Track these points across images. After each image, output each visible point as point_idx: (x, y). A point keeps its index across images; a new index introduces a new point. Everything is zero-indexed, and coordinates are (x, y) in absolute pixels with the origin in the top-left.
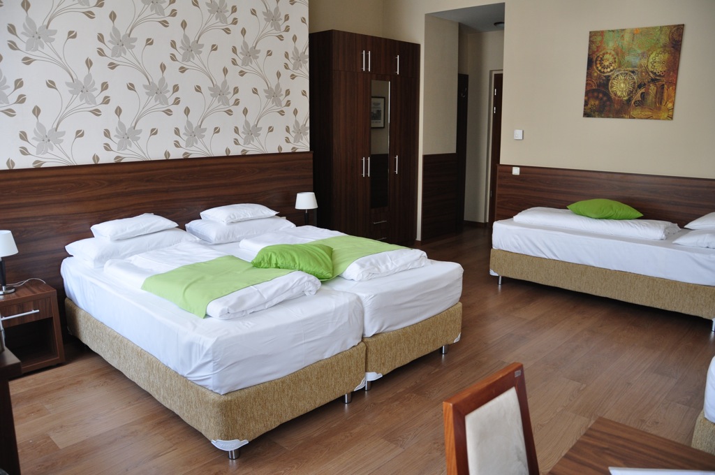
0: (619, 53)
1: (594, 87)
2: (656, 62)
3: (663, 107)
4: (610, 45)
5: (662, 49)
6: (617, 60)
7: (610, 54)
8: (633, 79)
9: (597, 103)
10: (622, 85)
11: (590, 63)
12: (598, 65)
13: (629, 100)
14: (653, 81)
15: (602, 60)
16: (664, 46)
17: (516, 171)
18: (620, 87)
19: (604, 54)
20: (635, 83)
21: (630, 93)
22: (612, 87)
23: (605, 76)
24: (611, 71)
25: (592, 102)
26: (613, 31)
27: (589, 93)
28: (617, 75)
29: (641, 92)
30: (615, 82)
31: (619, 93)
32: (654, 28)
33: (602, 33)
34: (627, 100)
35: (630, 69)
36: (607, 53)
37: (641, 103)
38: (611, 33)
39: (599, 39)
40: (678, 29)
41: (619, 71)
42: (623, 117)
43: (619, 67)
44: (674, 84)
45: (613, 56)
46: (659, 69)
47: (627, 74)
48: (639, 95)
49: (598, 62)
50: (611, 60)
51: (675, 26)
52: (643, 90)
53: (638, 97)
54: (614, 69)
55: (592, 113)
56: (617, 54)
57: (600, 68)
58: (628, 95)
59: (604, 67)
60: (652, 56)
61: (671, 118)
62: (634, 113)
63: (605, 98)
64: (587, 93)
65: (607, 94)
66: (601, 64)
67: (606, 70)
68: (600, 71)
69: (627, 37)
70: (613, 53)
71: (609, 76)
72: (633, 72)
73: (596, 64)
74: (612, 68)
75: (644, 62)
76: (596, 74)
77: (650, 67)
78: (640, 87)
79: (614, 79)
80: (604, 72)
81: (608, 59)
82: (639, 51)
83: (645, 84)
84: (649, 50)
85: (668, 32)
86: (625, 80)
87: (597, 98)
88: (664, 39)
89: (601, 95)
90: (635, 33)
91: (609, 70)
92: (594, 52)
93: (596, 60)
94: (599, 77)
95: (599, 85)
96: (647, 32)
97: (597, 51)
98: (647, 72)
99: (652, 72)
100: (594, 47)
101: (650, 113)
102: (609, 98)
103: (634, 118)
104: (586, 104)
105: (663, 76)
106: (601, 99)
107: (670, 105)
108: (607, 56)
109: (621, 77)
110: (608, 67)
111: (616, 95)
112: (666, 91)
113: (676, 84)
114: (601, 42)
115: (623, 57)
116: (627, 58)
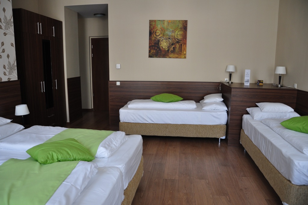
0: (163, 30)
1: (153, 45)
2: (178, 34)
3: (182, 53)
4: (159, 27)
5: (180, 29)
6: (162, 33)
7: (159, 30)
8: (169, 41)
9: (155, 51)
10: (165, 44)
11: (151, 34)
12: (154, 35)
13: (168, 50)
14: (178, 42)
15: (156, 33)
16: (181, 28)
17: (118, 84)
18: (164, 45)
19: (156, 30)
20: (170, 43)
21: (169, 47)
22: (161, 44)
23: (157, 40)
24: (160, 37)
25: (152, 51)
26: (160, 21)
27: (151, 47)
28: (163, 40)
29: (173, 47)
30: (162, 42)
31: (164, 47)
32: (177, 21)
33: (155, 21)
34: (167, 50)
35: (168, 37)
36: (158, 30)
37: (173, 51)
38: (159, 21)
39: (154, 23)
40: (185, 22)
41: (163, 38)
42: (166, 58)
43: (163, 36)
44: (185, 44)
45: (160, 31)
46: (180, 37)
47: (167, 39)
48: (172, 48)
49: (154, 34)
50: (159, 33)
51: (184, 21)
52: (174, 46)
53: (172, 49)
54: (161, 37)
55: (153, 56)
56: (162, 30)
57: (155, 36)
58: (168, 48)
59: (157, 36)
60: (177, 32)
61: (185, 57)
62: (171, 56)
63: (158, 49)
64: (150, 47)
65: (159, 47)
66: (155, 34)
67: (157, 37)
68: (155, 37)
69: (166, 24)
70: (160, 30)
71: (159, 40)
72: (169, 38)
73: (153, 34)
74: (160, 36)
75: (173, 34)
76: (153, 39)
77: (176, 37)
78: (172, 45)
79: (161, 41)
80: (157, 38)
81: (158, 33)
82: (171, 30)
83: (174, 44)
84: (175, 30)
85: (182, 23)
86: (166, 41)
87: (154, 49)
88: (181, 26)
89: (156, 48)
90: (169, 22)
91: (159, 37)
92: (152, 29)
93: (153, 33)
94: (155, 40)
95: (155, 44)
96: (174, 22)
97: (153, 29)
98: (175, 39)
99: (177, 39)
100: (152, 27)
101: (177, 56)
102: (160, 49)
103: (171, 58)
104: (150, 52)
105: (181, 41)
106: (156, 50)
107: (185, 52)
108: (158, 31)
109: (164, 40)
110: (158, 36)
111: (162, 48)
112: (183, 47)
113: (186, 44)
114: (155, 25)
115: (165, 32)
116: (166, 32)
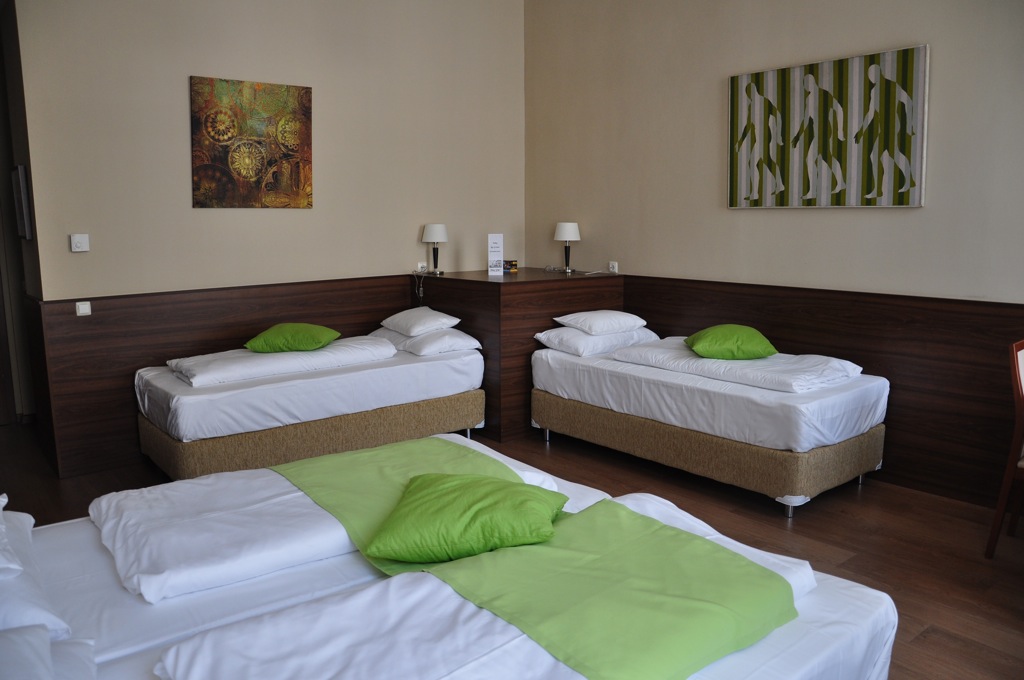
0: (238, 114)
1: (206, 162)
2: (285, 131)
3: (301, 192)
4: (225, 101)
5: (291, 116)
6: (235, 123)
7: (226, 114)
8: (261, 152)
9: (214, 185)
10: (247, 161)
11: (197, 123)
12: (210, 129)
13: (258, 182)
14: (286, 156)
15: (214, 121)
16: (294, 112)
17: (84, 309)
18: (244, 163)
19: (217, 113)
20: (263, 158)
21: (259, 172)
22: (233, 163)
23: (222, 146)
24: (230, 139)
25: (206, 185)
26: (227, 81)
27: (199, 171)
28: (239, 146)
29: (272, 171)
30: (236, 155)
31: (244, 172)
32: (281, 86)
33: (211, 82)
34: (255, 182)
35: (255, 138)
36: (221, 112)
37: (274, 186)
38: (224, 84)
39: (207, 89)
40: (306, 92)
41: (241, 140)
42: (252, 206)
43: (241, 134)
44: (308, 161)
45: (229, 117)
46: (292, 141)
47: (251, 145)
48: (270, 175)
49: (209, 124)
50: (227, 123)
51: (304, 88)
52: (274, 169)
53: (268, 177)
54: (233, 137)
55: (208, 201)
56: (236, 116)
57: (212, 134)
58: (256, 175)
59: (218, 133)
60: (282, 122)
61: (310, 205)
62: (267, 200)
63: (224, 179)
64: (195, 171)
65: (227, 173)
66: (214, 128)
67: (221, 138)
68: (213, 137)
69: (247, 93)
70: (229, 113)
71: (227, 146)
72: (259, 143)
73: (207, 127)
74: (230, 135)
75: (271, 130)
76: (207, 142)
77: (280, 138)
78: (270, 163)
79: (234, 151)
80: (219, 140)
81: (224, 122)
82: (265, 115)
83: (276, 161)
84: (276, 115)
85: (296, 95)
86: (250, 153)
87: (213, 178)
88: (293, 103)
89: (218, 175)
90: (257, 89)
91: (226, 137)
92: (201, 109)
93: (206, 121)
94: (212, 147)
95: (214, 159)
96: (271, 90)
97: (206, 107)
98: (277, 145)
99: (283, 144)
100: (200, 100)
101: (287, 200)
102: (231, 179)
103: (268, 207)
104: (196, 187)
105: (297, 151)
106: (219, 180)
107: (308, 189)
108: (221, 117)
109: (243, 149)
110: (224, 133)
111: (239, 174)
112: (302, 171)
113: (310, 162)
114: (211, 93)
115: (244, 120)
116: (250, 122)
